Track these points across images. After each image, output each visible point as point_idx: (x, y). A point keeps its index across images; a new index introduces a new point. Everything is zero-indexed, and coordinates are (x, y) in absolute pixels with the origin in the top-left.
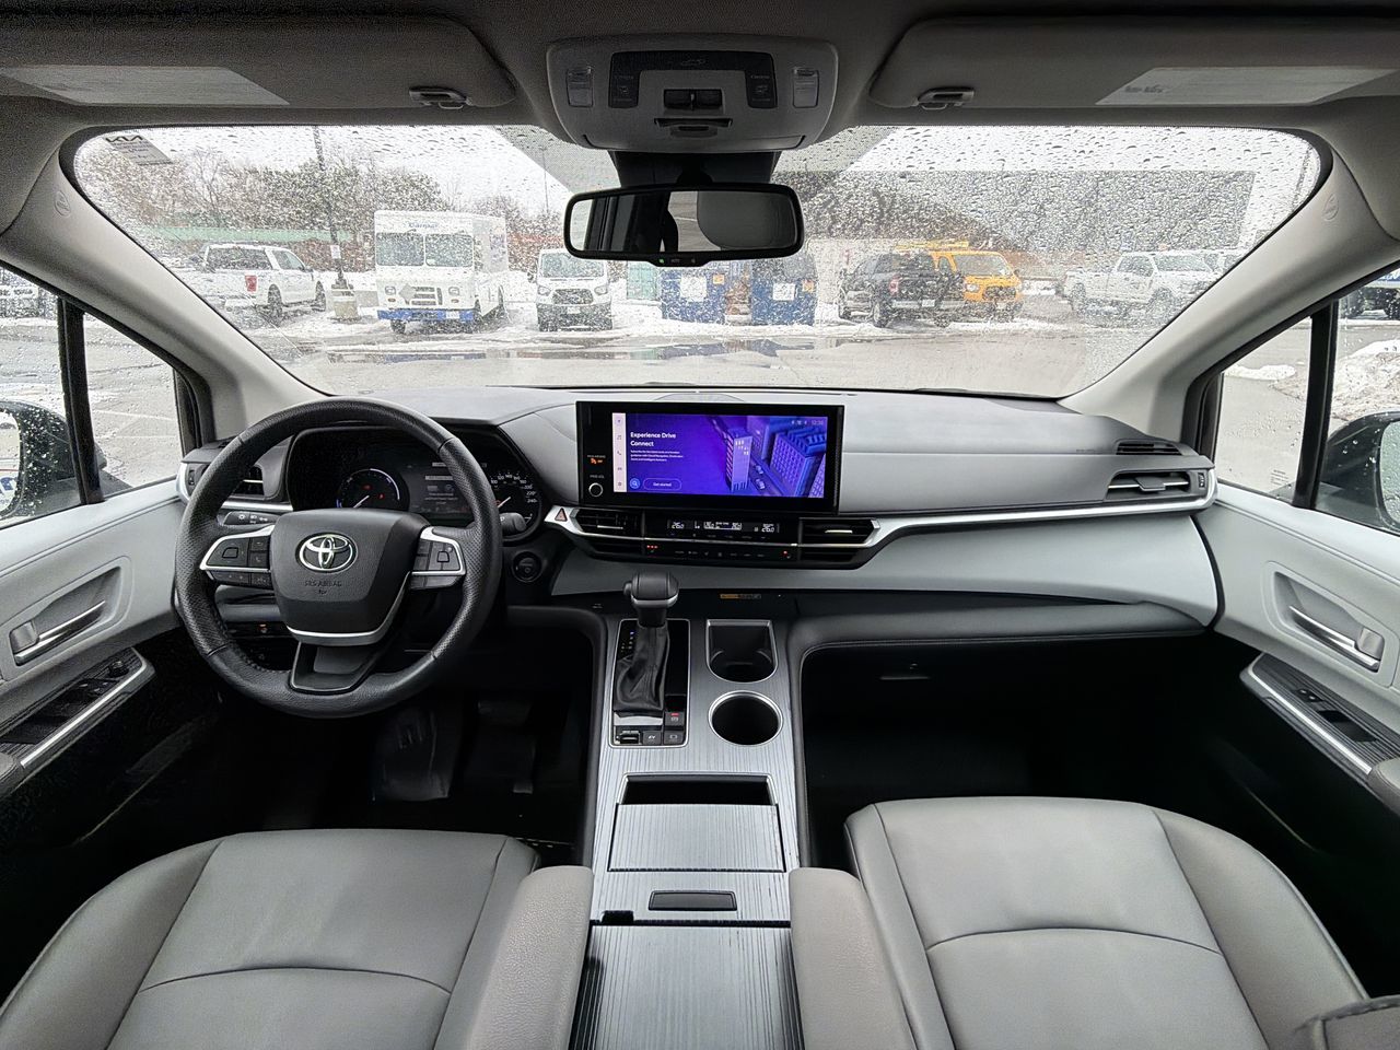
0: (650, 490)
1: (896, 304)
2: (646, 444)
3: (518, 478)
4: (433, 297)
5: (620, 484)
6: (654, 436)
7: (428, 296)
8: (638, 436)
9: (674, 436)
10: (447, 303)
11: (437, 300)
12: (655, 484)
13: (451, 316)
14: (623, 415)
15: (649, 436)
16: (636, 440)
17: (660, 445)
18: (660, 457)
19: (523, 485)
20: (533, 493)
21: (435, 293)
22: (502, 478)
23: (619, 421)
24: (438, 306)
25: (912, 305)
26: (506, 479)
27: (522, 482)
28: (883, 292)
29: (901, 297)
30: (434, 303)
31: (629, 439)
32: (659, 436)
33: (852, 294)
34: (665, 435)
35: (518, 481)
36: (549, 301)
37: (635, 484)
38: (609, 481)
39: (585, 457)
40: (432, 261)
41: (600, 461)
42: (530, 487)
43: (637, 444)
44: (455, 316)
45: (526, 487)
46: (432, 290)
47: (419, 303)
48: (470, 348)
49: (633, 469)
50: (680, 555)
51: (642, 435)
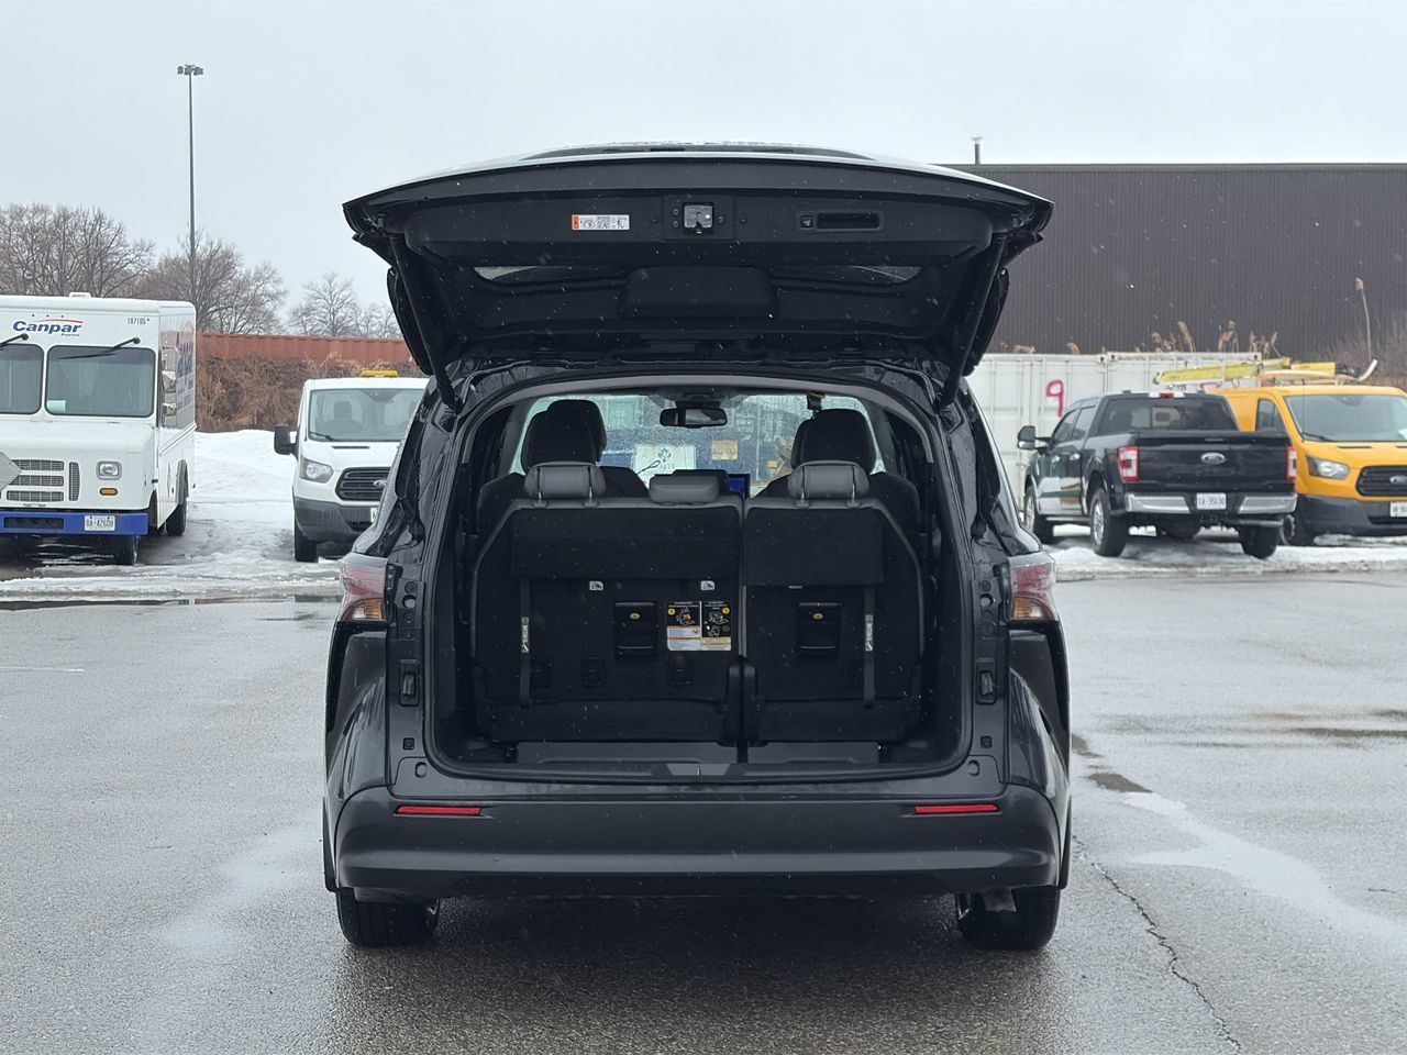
1: (1136, 503)
4: (58, 481)
7: (45, 481)
10: (89, 498)
11: (65, 490)
13: (93, 525)
21: (65, 474)
24: (66, 504)
25: (1175, 505)
28: (1101, 477)
29: (1139, 487)
30: (58, 496)
33: (1052, 483)
36: (326, 493)
40: (60, 405)
44: (105, 525)
46: (58, 465)
47: (24, 496)
48: (170, 588)
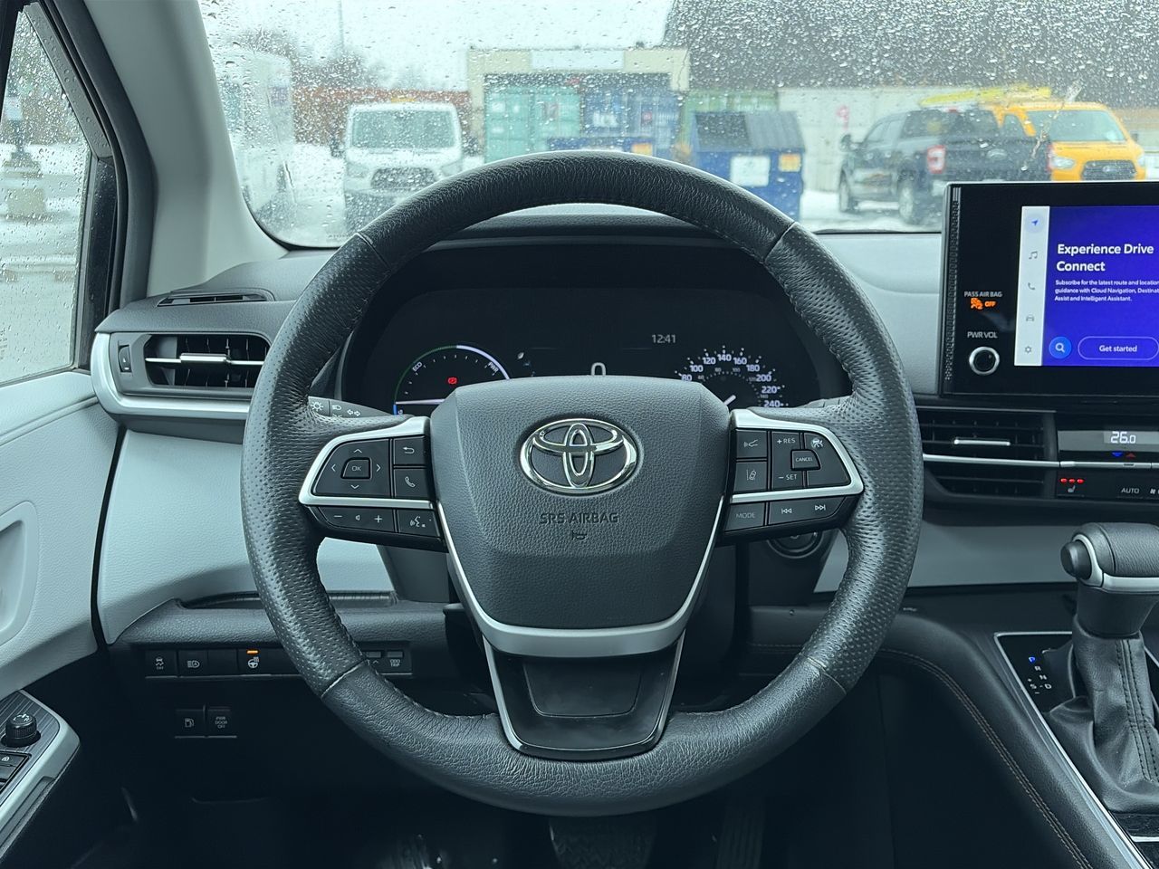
0: (1088, 360)
2: (1090, 267)
3: (743, 361)
5: (1029, 349)
6: (1108, 250)
8: (1073, 251)
9: (1150, 250)
12: (1103, 349)
14: (1045, 211)
15: (1096, 250)
16: (1068, 258)
17: (1118, 268)
18: (1120, 292)
19: (754, 374)
20: (774, 389)
22: (712, 361)
23: (1035, 223)
26: (719, 364)
27: (751, 368)
31: (1053, 257)
32: (1117, 250)
34: (1130, 249)
35: (743, 367)
36: (364, 185)
37: (1060, 347)
38: (1006, 343)
39: (960, 294)
41: (988, 304)
42: (767, 377)
43: (1069, 267)
45: (760, 378)
49: (1056, 317)
50: (1131, 498)
51: (1082, 250)
